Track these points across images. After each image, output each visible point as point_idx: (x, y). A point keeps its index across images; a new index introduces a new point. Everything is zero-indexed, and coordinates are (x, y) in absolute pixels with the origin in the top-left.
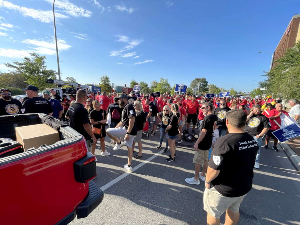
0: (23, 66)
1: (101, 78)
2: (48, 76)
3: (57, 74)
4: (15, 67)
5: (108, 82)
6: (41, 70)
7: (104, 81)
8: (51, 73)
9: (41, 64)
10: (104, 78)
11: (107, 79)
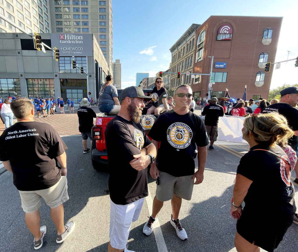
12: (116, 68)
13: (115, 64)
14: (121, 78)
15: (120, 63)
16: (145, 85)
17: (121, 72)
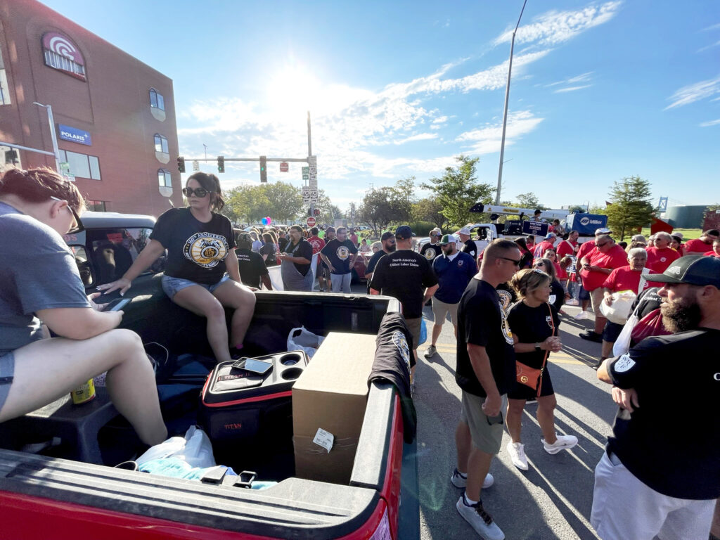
0: (441, 184)
1: (614, 185)
2: (477, 198)
3: (494, 191)
4: (431, 188)
5: (640, 195)
6: (468, 187)
7: (623, 194)
8: (483, 190)
9: (468, 176)
10: (626, 185)
11: (640, 188)
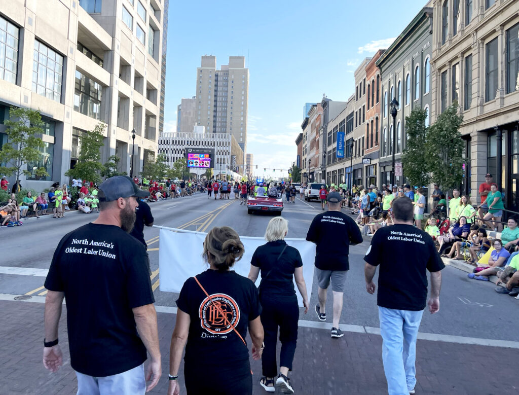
12: (230, 84)
13: (228, 71)
14: (245, 116)
15: (245, 67)
16: (318, 132)
17: (245, 95)
